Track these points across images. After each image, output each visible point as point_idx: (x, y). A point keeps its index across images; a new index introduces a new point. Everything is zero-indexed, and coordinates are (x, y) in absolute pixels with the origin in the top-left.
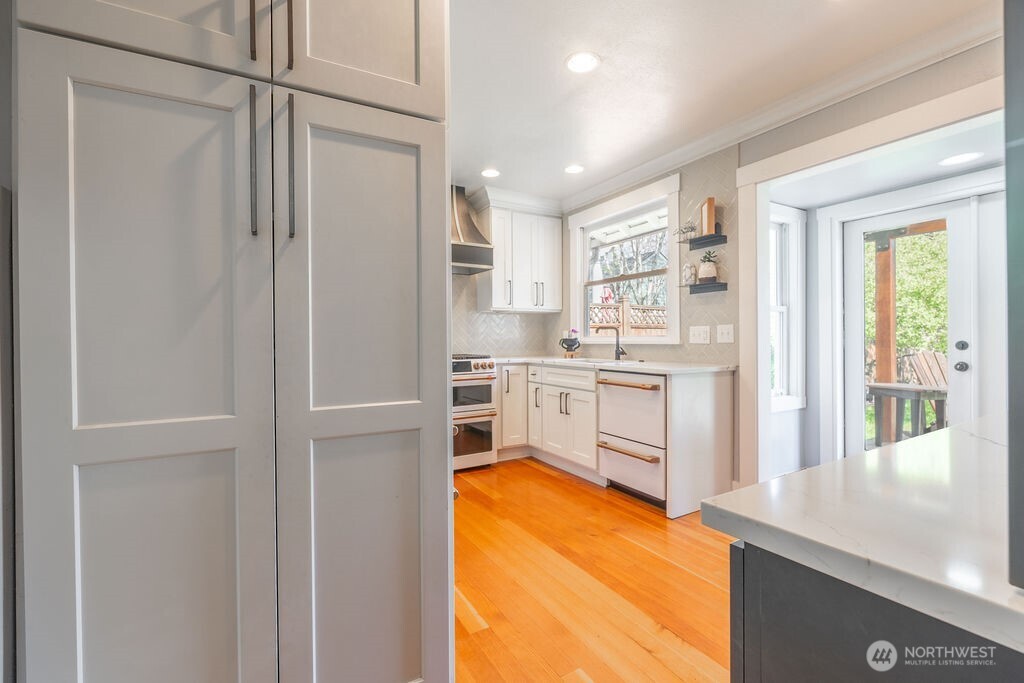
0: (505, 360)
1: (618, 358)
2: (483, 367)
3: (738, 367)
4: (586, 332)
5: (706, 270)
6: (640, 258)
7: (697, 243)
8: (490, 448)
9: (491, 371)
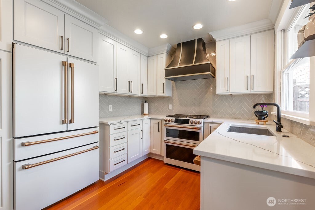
2: (195, 123)
9: (199, 125)
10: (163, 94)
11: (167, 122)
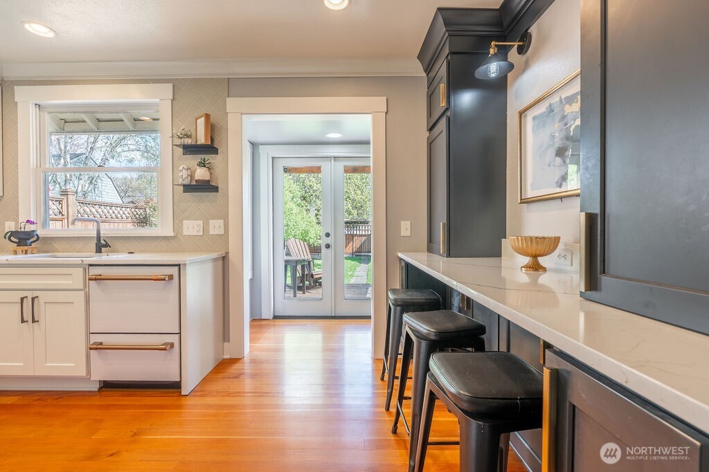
1: (99, 250)
3: (227, 253)
4: (45, 224)
5: (201, 174)
6: (68, 156)
7: (190, 149)
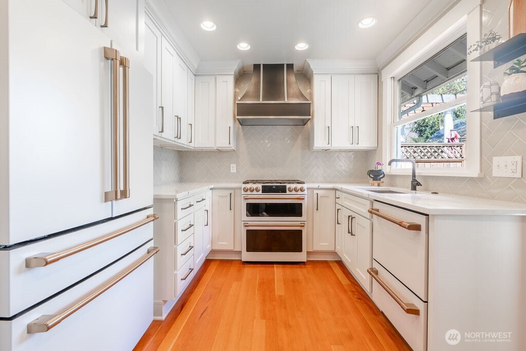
0: (316, 185)
1: (413, 188)
2: (296, 190)
8: (300, 250)
9: (302, 193)
10: (229, 146)
11: (249, 192)
